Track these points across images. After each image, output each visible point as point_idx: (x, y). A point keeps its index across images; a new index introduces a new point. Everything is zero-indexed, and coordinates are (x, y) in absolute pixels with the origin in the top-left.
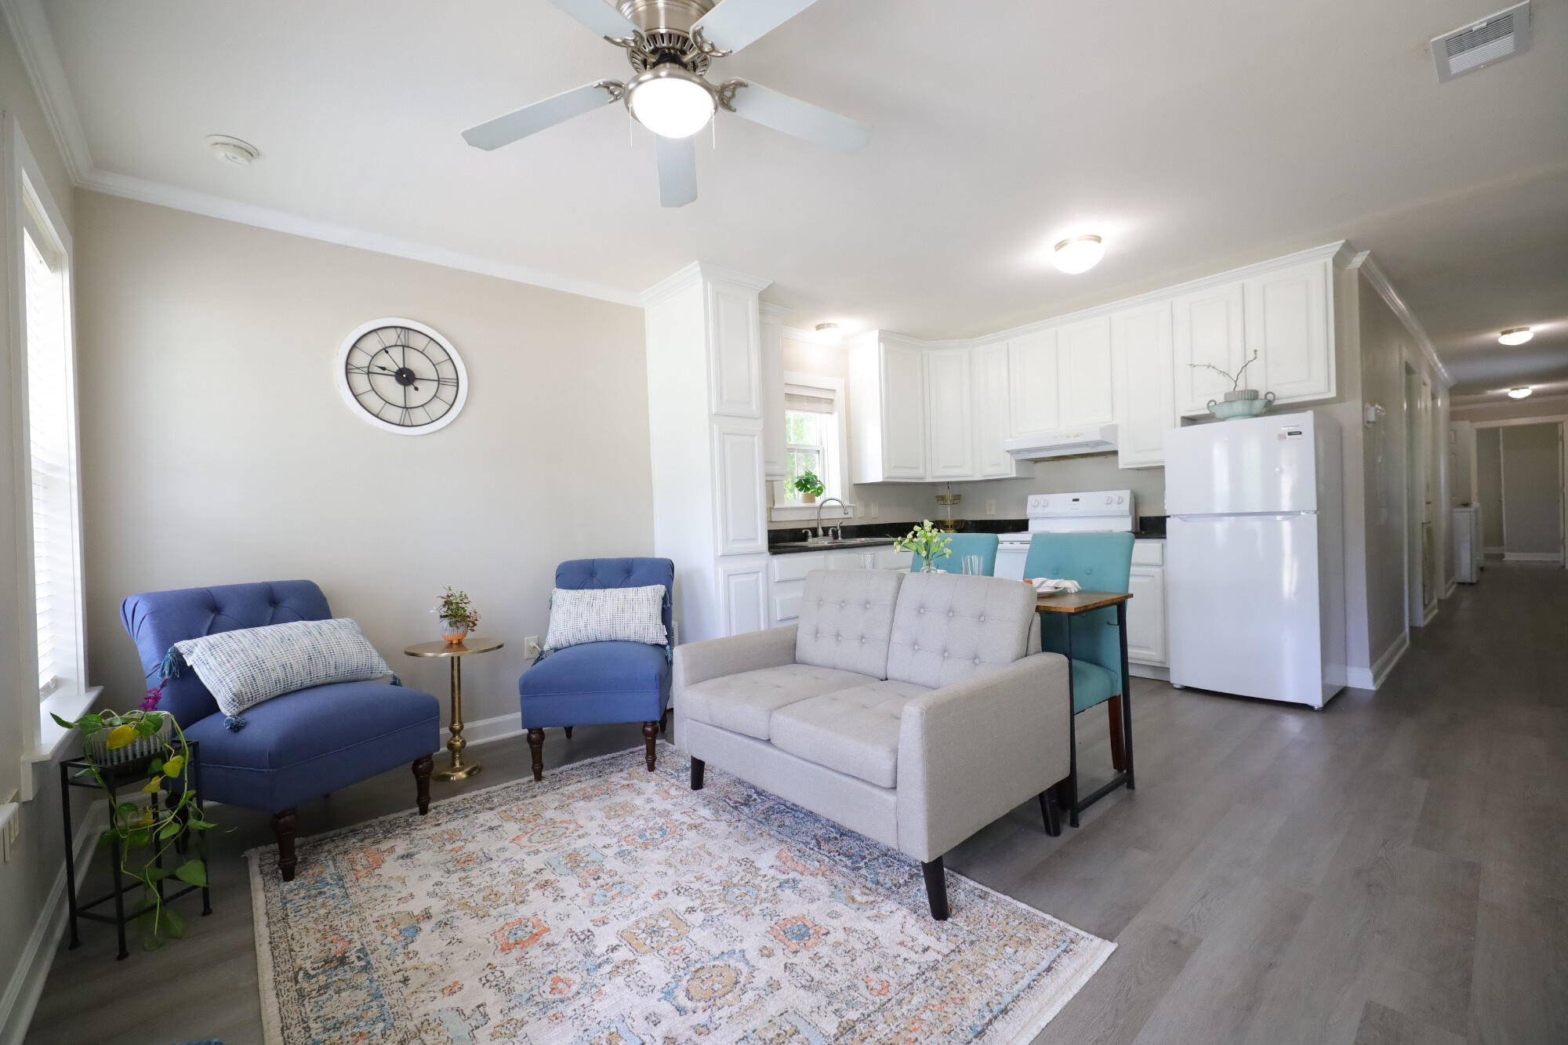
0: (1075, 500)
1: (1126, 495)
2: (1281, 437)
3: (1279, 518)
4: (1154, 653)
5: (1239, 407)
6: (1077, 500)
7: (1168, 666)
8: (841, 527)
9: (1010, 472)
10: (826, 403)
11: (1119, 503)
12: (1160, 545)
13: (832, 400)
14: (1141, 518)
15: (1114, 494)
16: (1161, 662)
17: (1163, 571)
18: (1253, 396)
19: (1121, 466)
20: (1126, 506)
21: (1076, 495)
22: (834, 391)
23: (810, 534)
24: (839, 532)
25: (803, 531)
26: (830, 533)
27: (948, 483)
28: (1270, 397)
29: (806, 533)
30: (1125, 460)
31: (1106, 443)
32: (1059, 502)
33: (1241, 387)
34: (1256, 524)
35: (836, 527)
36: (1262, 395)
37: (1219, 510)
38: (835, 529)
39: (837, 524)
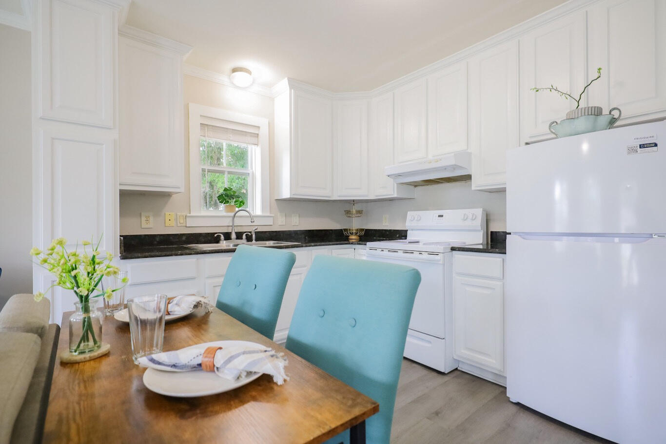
0: (439, 216)
1: (479, 213)
2: (631, 150)
3: (617, 240)
4: (494, 362)
5: (582, 123)
6: (442, 216)
7: (505, 376)
8: (256, 233)
9: (393, 193)
10: (251, 136)
11: (473, 220)
12: (501, 259)
13: (258, 134)
14: (492, 232)
15: (469, 212)
16: (500, 371)
17: (503, 284)
18: (597, 112)
19: (473, 188)
20: (479, 222)
21: (441, 212)
22: (259, 127)
23: (222, 237)
24: (254, 236)
25: (216, 235)
26: (244, 236)
27: (354, 201)
28: (616, 114)
29: (219, 237)
30: (477, 183)
31: (461, 168)
32: (429, 217)
33: (583, 104)
34: (597, 246)
35: (250, 232)
36: (605, 111)
37: (558, 229)
38: (250, 234)
39: (252, 229)
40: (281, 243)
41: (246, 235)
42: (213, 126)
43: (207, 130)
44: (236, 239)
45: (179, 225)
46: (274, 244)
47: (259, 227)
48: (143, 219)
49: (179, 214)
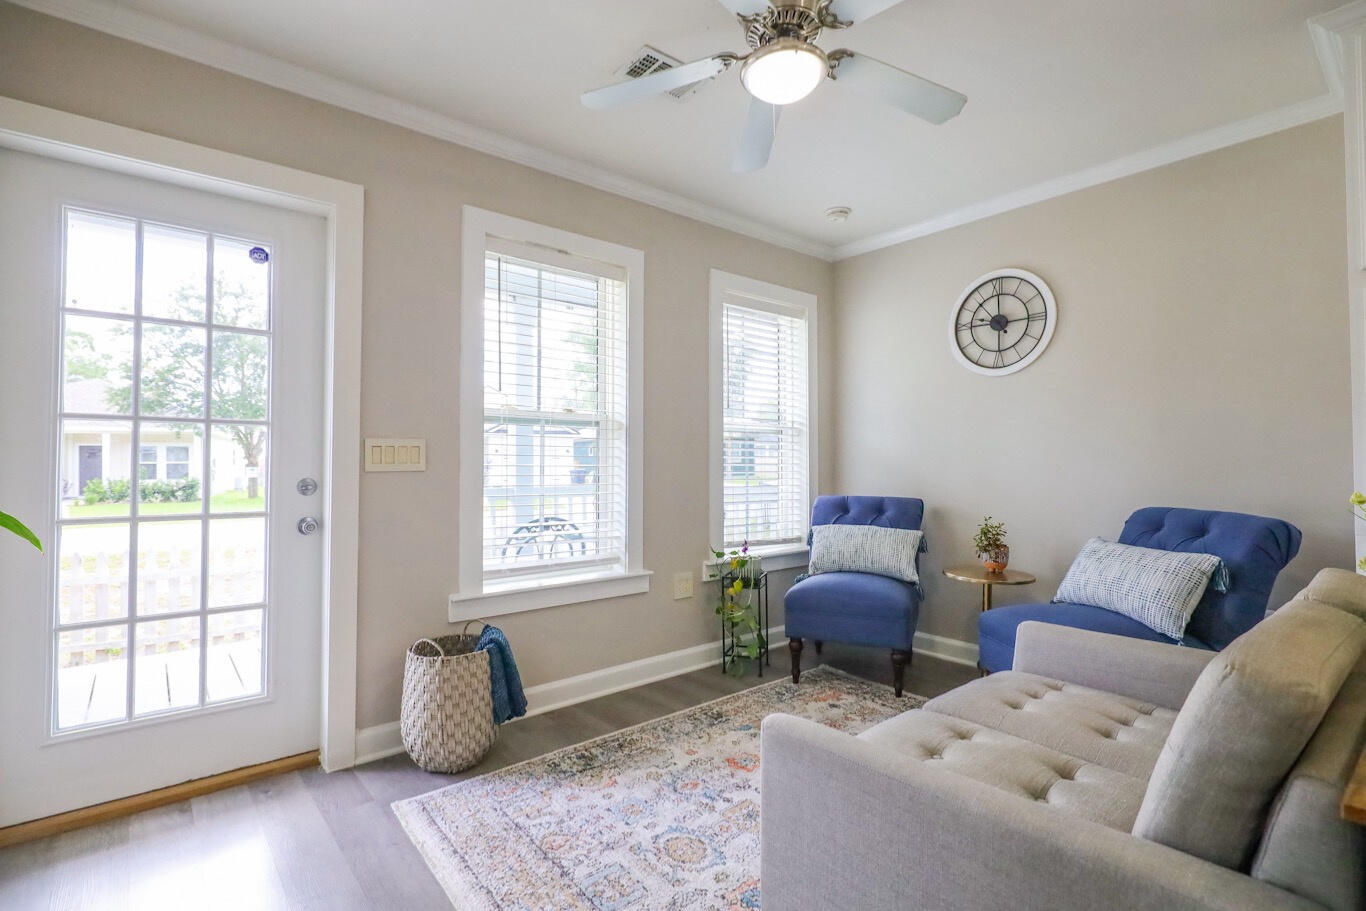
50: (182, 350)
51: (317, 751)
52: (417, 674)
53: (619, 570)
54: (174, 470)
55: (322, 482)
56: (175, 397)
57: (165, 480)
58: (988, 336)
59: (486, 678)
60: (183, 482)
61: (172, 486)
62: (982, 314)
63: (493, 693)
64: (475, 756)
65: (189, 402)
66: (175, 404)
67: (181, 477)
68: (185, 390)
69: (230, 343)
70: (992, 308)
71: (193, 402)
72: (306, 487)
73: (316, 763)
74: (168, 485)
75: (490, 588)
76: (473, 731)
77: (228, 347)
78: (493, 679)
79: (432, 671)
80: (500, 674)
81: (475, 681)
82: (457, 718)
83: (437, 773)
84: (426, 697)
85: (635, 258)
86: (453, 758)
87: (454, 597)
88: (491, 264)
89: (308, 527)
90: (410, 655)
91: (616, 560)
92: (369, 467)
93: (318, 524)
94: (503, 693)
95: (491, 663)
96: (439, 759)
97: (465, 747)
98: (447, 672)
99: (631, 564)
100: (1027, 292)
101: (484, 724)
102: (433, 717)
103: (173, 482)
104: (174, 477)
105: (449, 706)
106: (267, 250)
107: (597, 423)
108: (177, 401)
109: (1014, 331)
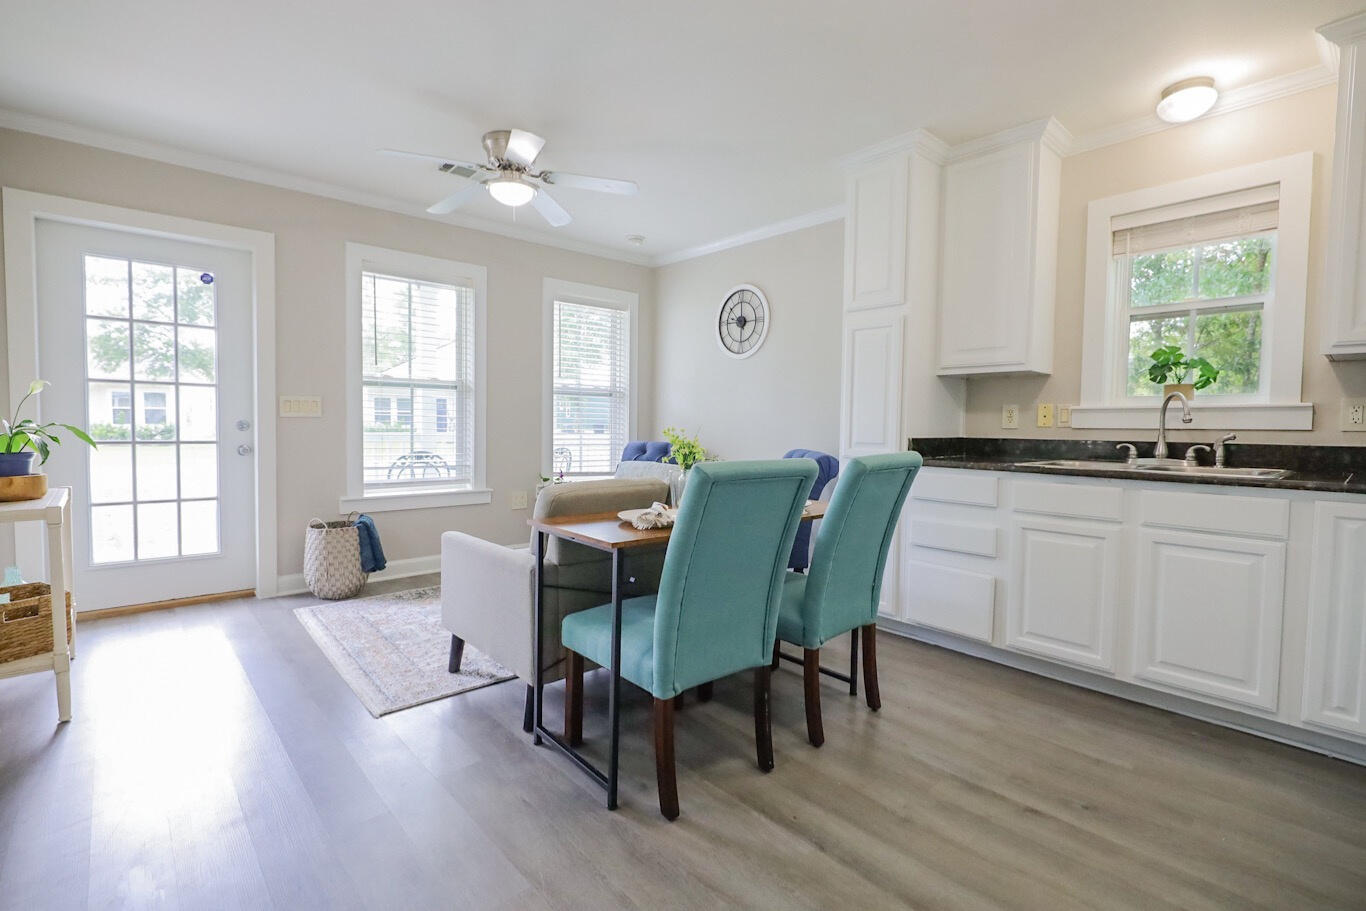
8: (1223, 447)
10: (1253, 213)
13: (1277, 202)
22: (1277, 184)
23: (1134, 451)
24: (1220, 454)
25: (1118, 447)
29: (1125, 450)
35: (1211, 445)
38: (1208, 449)
39: (1217, 439)
40: (1268, 473)
41: (1196, 451)
42: (1145, 226)
43: (1131, 238)
44: (1168, 457)
45: (1060, 424)
46: (1261, 474)
47: (1237, 434)
48: (1005, 414)
49: (1060, 406)
50: (156, 301)
51: (254, 589)
52: (312, 538)
53: (469, 487)
54: (151, 416)
55: (253, 421)
56: (151, 345)
57: (144, 425)
58: (735, 329)
59: (356, 543)
60: (161, 427)
61: (151, 431)
62: (732, 316)
63: (361, 553)
64: (350, 589)
65: (163, 351)
66: (150, 352)
67: (158, 422)
68: (159, 339)
69: (202, 294)
70: (737, 313)
71: (168, 351)
72: (243, 426)
73: (253, 595)
74: (146, 430)
75: (369, 494)
76: (347, 574)
77: (200, 297)
78: (361, 544)
79: (321, 537)
80: (367, 541)
81: (347, 544)
82: (337, 565)
83: (326, 599)
84: (317, 552)
85: (479, 273)
86: (334, 589)
87: (343, 498)
88: (367, 281)
89: (246, 451)
90: (309, 528)
91: (468, 481)
92: (282, 414)
93: (251, 450)
94: (368, 553)
95: (359, 535)
96: (326, 589)
97: (343, 584)
98: (329, 538)
99: (475, 484)
100: (755, 303)
101: (354, 571)
102: (321, 564)
103: (152, 426)
104: (152, 422)
105: (331, 558)
106: (212, 274)
107: (456, 387)
108: (152, 349)
109: (749, 327)
